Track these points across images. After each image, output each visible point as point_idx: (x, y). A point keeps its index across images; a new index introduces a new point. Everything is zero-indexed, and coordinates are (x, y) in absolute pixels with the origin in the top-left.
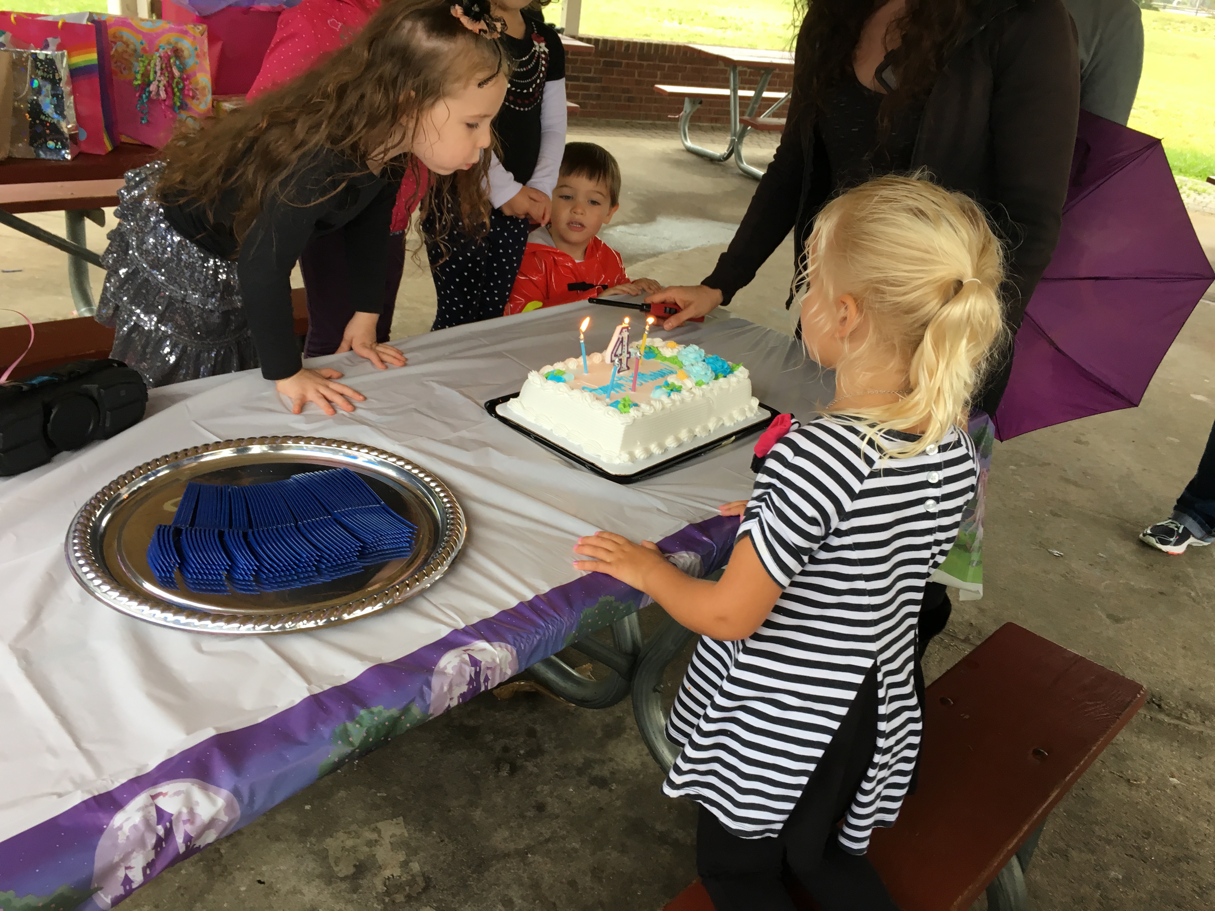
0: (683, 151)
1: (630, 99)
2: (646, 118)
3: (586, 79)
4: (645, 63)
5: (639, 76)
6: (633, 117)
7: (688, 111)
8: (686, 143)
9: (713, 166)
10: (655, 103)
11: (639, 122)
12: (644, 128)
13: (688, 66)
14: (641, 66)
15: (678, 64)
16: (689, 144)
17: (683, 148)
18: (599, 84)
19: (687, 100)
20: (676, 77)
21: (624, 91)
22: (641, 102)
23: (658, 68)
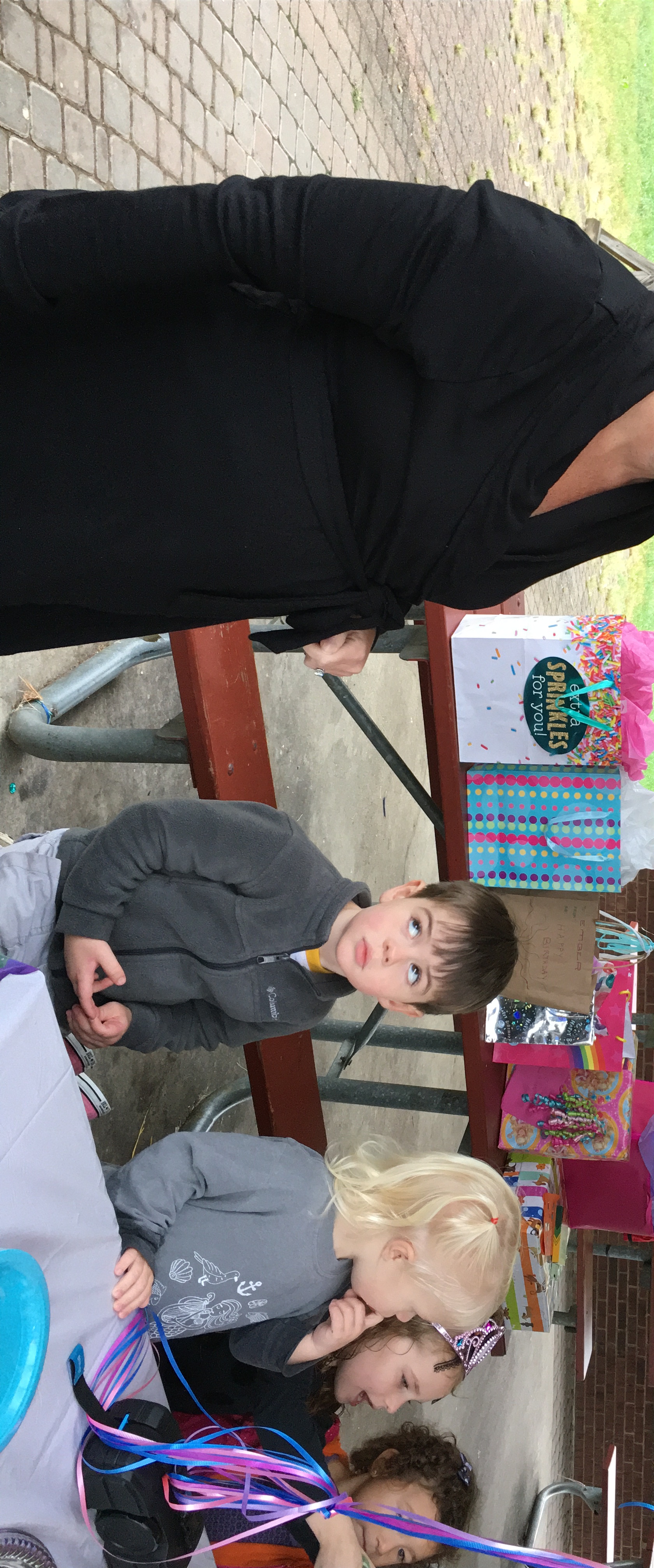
0: (537, 1489)
1: (600, 1394)
2: (579, 1418)
3: (622, 1335)
4: (643, 1415)
5: (630, 1408)
6: (579, 1400)
7: (585, 1492)
8: (546, 1493)
10: (597, 1430)
11: (574, 1409)
12: (566, 1418)
13: (642, 1473)
14: (640, 1409)
15: (644, 1459)
16: (545, 1498)
17: (541, 1489)
18: (616, 1354)
19: (600, 1492)
20: (629, 1457)
21: (610, 1387)
22: (598, 1410)
23: (639, 1433)
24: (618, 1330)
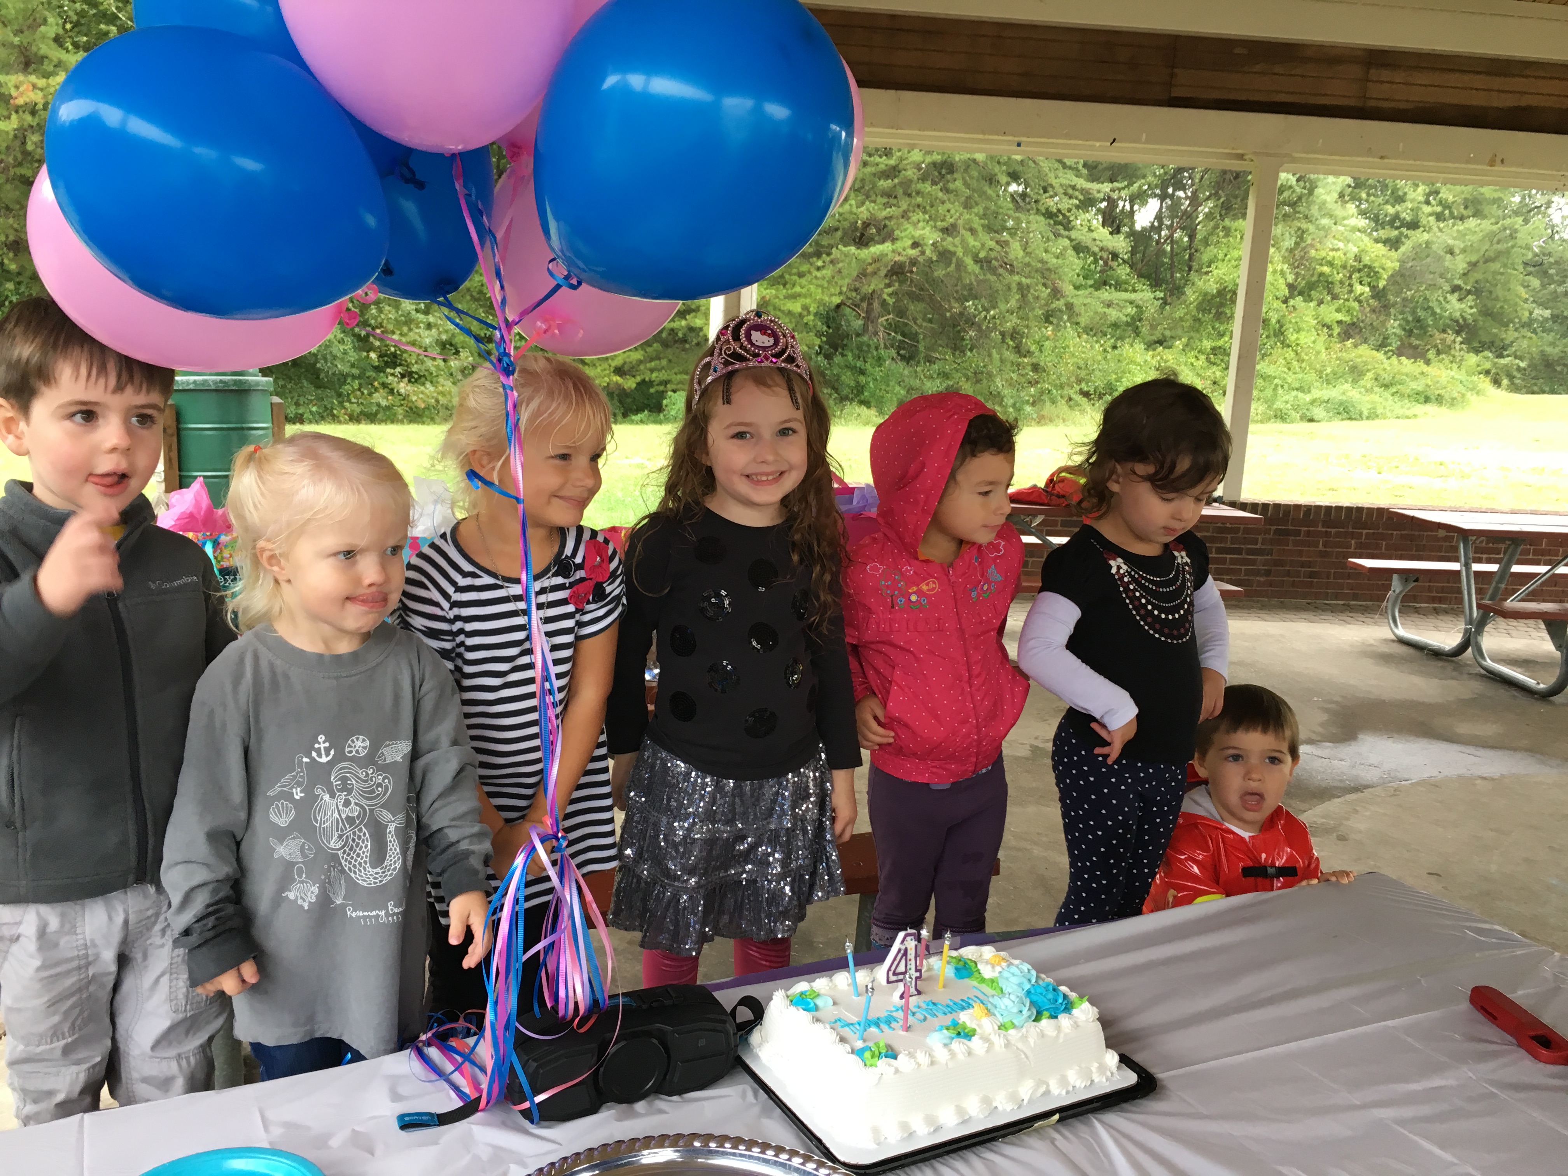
0: (1393, 641)
1: (1312, 575)
2: (1336, 597)
3: (1250, 552)
4: (1333, 530)
5: (1325, 546)
6: (1317, 596)
7: (1397, 591)
8: (1396, 631)
9: (1440, 664)
10: (1347, 580)
11: (1326, 602)
12: (1333, 610)
13: (1395, 533)
14: (1328, 534)
15: (1380, 531)
16: (1402, 632)
17: (1393, 637)
18: (1268, 557)
19: (1395, 576)
20: (1378, 547)
21: (1303, 565)
22: (1328, 578)
23: (1352, 535)
24: (1244, 556)
